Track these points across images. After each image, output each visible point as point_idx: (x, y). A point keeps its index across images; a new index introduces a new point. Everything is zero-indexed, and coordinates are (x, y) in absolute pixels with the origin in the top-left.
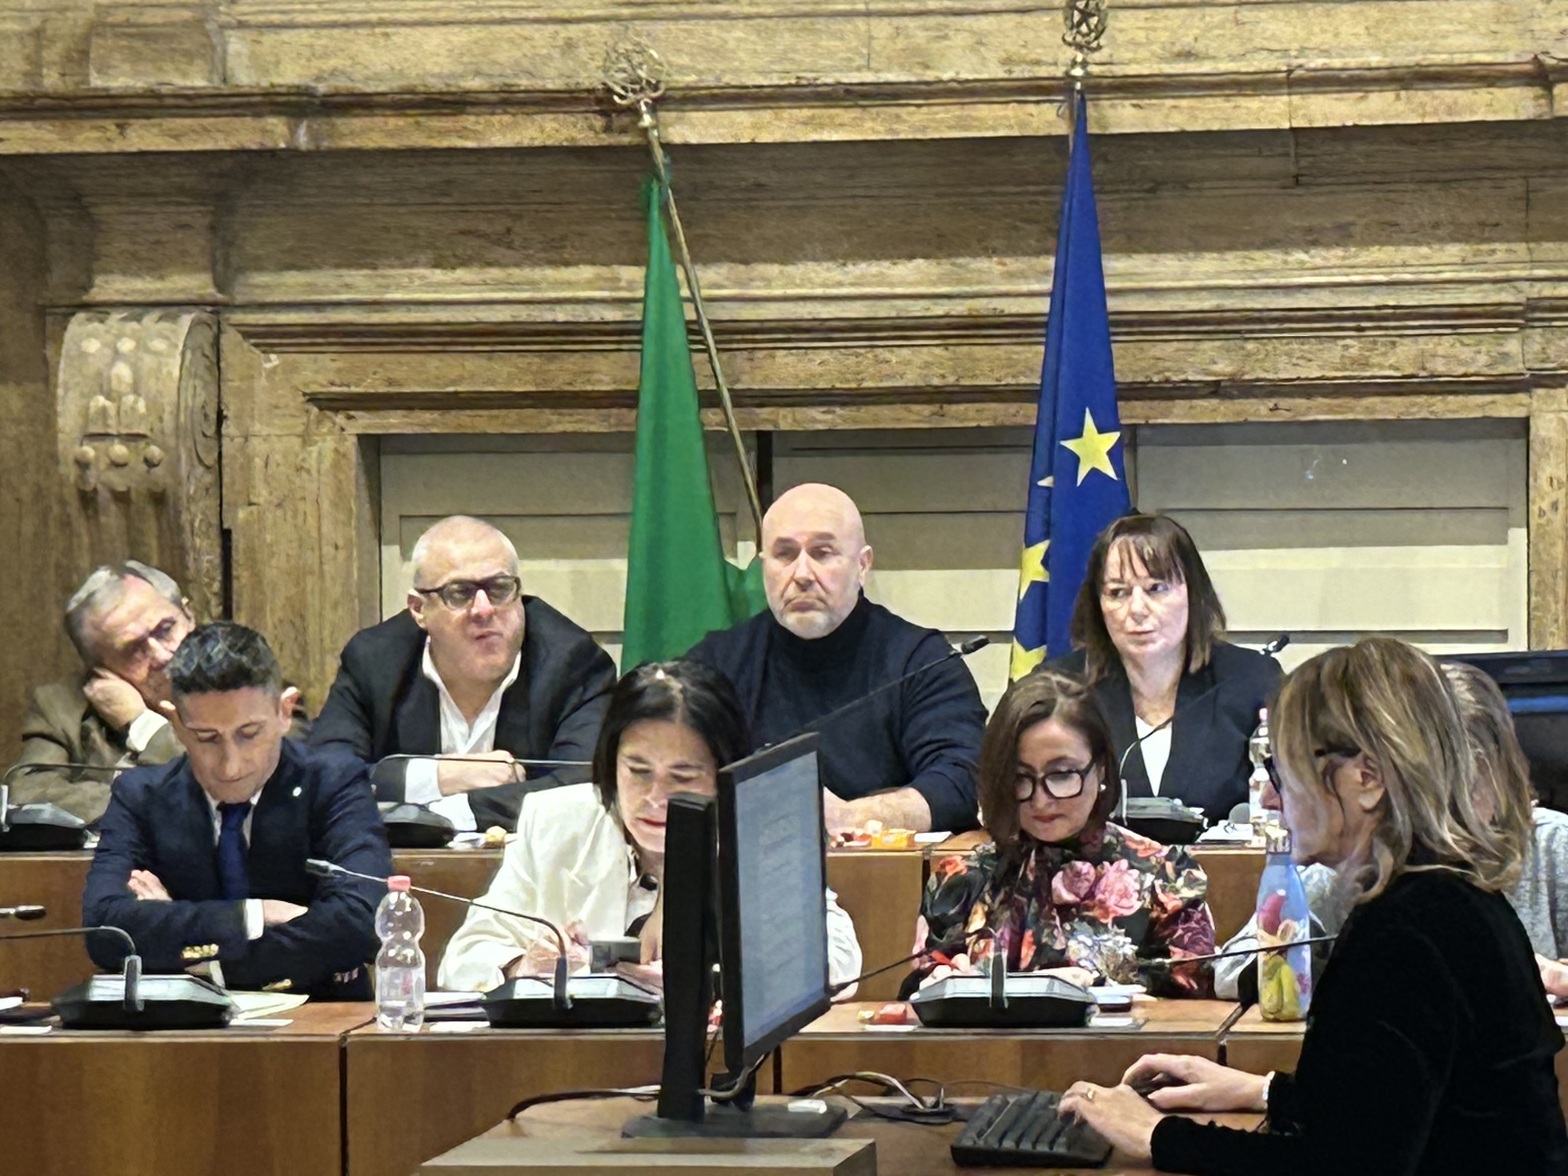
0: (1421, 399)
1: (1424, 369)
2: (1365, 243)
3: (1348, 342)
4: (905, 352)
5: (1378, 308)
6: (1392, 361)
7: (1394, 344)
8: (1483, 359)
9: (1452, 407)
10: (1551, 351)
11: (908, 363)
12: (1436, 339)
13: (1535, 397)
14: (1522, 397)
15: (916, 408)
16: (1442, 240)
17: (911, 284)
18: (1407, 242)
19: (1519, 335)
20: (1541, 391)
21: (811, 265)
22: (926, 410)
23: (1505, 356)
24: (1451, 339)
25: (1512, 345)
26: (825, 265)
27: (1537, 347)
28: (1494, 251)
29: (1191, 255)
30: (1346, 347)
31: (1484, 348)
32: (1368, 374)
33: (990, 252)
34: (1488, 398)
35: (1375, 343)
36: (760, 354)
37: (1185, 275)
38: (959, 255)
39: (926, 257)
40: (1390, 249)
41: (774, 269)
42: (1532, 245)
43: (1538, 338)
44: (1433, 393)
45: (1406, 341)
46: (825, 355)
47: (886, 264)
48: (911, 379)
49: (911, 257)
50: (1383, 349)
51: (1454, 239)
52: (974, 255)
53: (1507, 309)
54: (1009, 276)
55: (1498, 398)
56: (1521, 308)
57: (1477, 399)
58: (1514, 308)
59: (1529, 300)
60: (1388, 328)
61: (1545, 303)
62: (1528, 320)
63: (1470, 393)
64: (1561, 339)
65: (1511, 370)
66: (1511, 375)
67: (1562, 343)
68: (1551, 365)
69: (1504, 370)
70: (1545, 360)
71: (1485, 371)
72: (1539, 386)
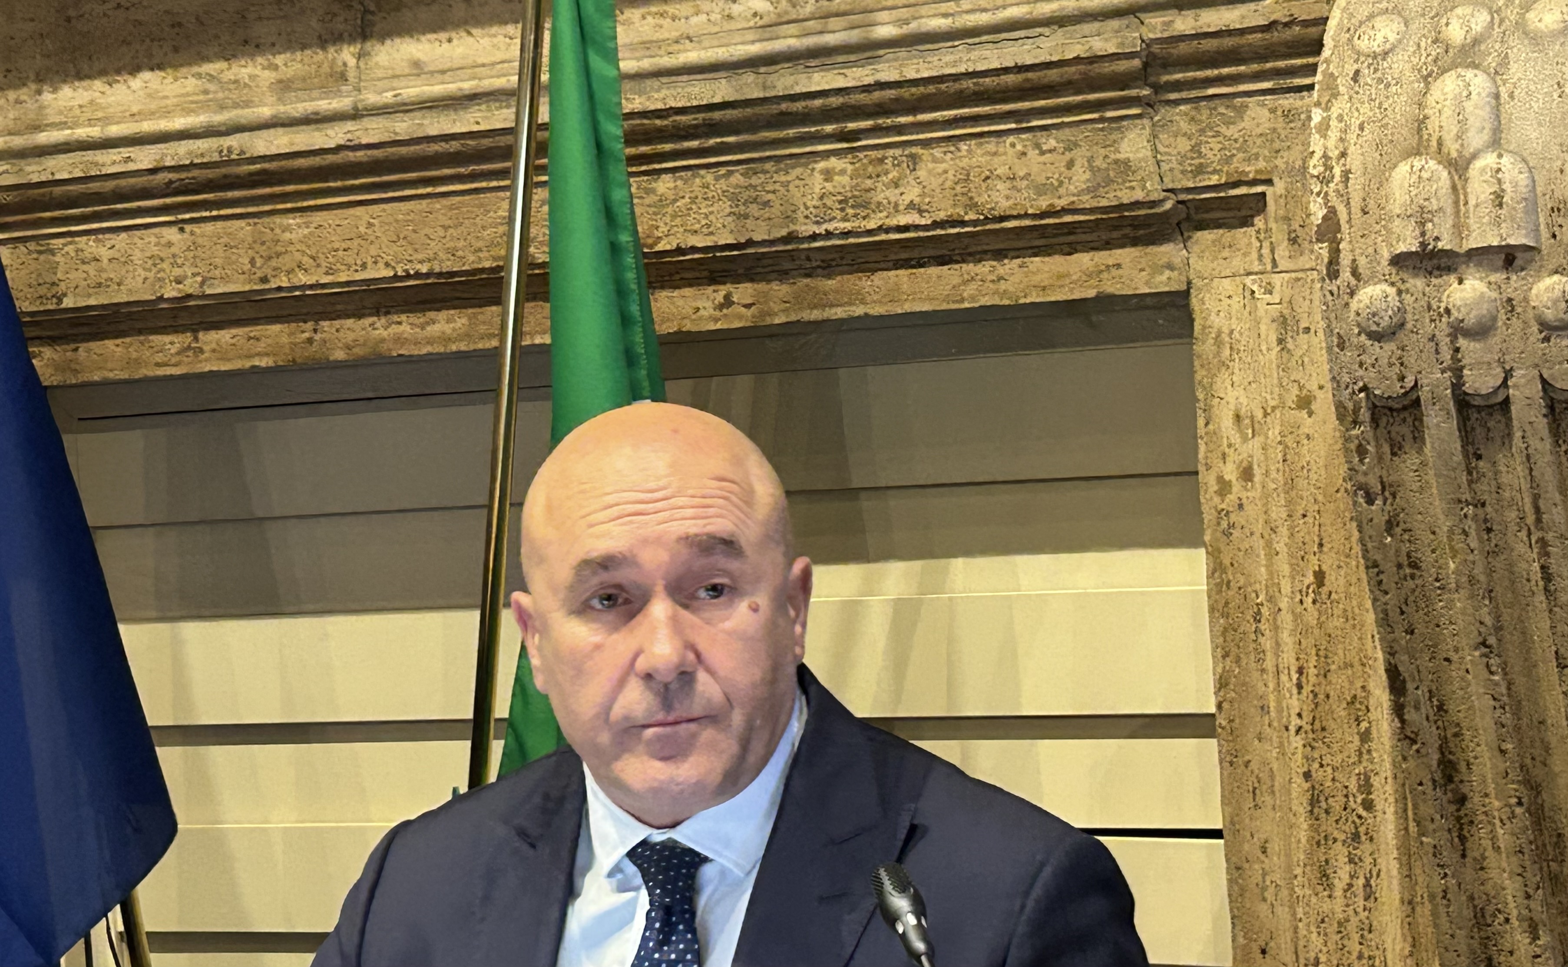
0: (984, 268)
1: (972, 205)
3: (834, 162)
4: (120, 240)
5: (866, 89)
6: (912, 194)
7: (913, 157)
8: (1081, 177)
9: (1042, 278)
10: (1212, 151)
12: (991, 145)
13: (1196, 249)
14: (1169, 251)
19: (1146, 122)
20: (1206, 236)
22: (173, 342)
23: (1125, 167)
24: (1020, 142)
25: (1134, 145)
27: (1184, 145)
30: (828, 175)
31: (1080, 155)
32: (872, 225)
34: (1104, 257)
35: (881, 161)
43: (1184, 126)
44: (1000, 255)
45: (937, 152)
50: (894, 174)
53: (1107, 68)
54: (284, 87)
55: (1125, 255)
56: (1137, 63)
57: (1085, 260)
58: (1123, 66)
59: (1148, 44)
60: (900, 129)
61: (1183, 48)
62: (1157, 88)
63: (1071, 250)
64: (1228, 123)
65: (1139, 195)
66: (1137, 204)
67: (1232, 131)
68: (1214, 180)
69: (1126, 197)
70: (1200, 170)
71: (1087, 202)
72: (1201, 226)
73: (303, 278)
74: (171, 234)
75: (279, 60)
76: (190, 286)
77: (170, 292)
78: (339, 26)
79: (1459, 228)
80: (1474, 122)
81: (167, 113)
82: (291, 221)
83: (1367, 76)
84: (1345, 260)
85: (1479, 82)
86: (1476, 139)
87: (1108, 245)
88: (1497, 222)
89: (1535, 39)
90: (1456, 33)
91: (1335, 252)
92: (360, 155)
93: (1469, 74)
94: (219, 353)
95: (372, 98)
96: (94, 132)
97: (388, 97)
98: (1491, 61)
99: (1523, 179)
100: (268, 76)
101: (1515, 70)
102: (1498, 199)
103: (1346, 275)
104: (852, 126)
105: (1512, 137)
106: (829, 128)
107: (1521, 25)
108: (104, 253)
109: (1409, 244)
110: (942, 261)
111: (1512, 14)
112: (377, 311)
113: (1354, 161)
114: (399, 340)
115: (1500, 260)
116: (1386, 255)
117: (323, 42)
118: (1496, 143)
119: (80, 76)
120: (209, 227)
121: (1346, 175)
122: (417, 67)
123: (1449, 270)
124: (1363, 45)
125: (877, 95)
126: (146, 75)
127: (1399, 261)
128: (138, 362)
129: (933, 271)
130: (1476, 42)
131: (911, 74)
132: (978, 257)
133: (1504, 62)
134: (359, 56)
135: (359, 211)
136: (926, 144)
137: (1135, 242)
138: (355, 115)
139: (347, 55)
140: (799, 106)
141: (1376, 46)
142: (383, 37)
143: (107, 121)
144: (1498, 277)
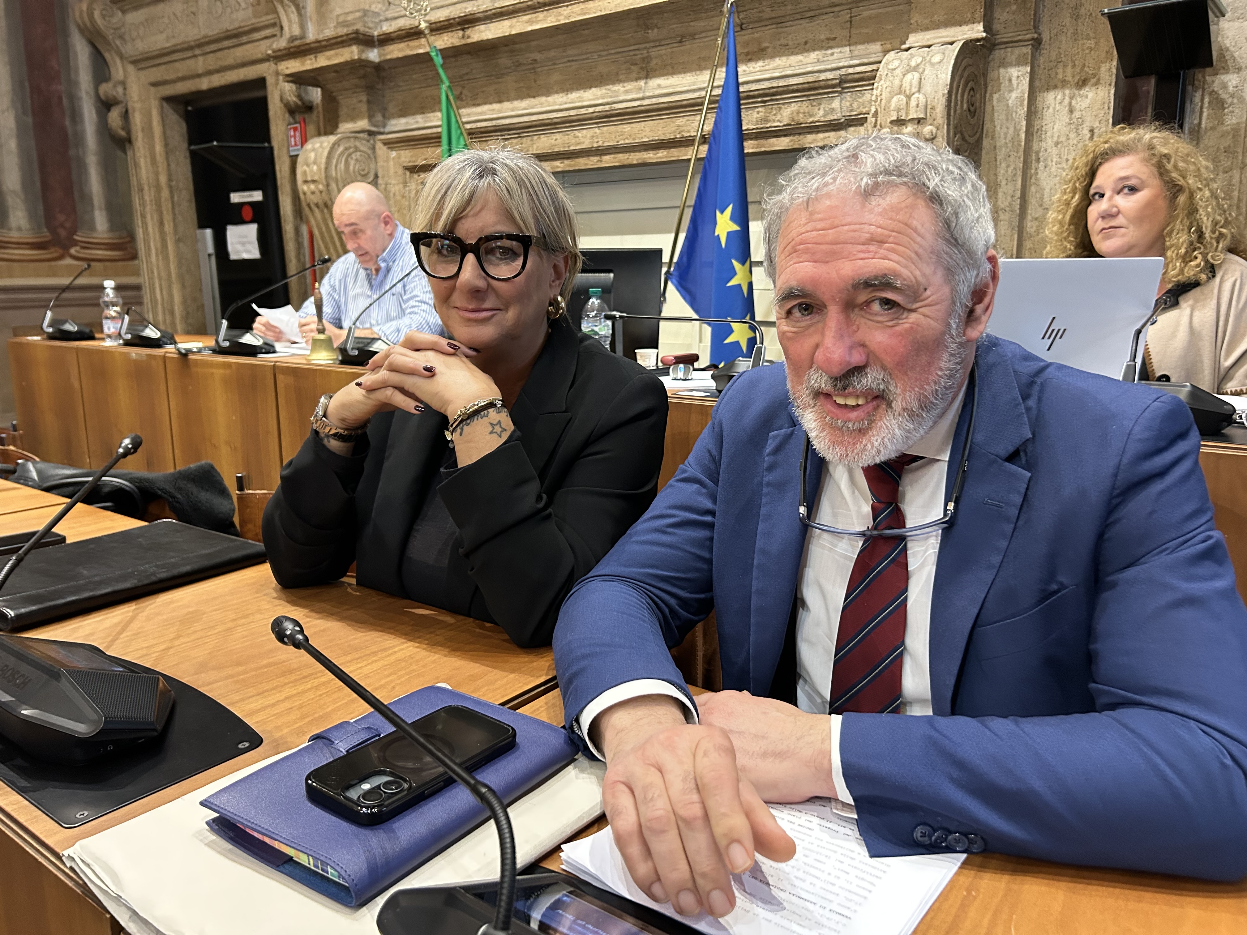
1: (793, 120)
2: (772, 57)
3: (760, 109)
4: (584, 131)
5: (769, 88)
6: (779, 117)
7: (780, 108)
8: (821, 112)
10: (855, 105)
11: (585, 137)
12: (799, 104)
13: (849, 132)
14: (842, 133)
15: (592, 158)
16: (808, 51)
17: (590, 100)
18: (793, 54)
19: (839, 97)
20: (852, 129)
21: (556, 96)
22: (595, 159)
23: (833, 110)
24: (806, 103)
25: (836, 104)
26: (561, 95)
27: (848, 104)
28: (832, 54)
29: (698, 73)
30: (758, 112)
31: (822, 107)
32: (768, 125)
33: (619, 81)
34: (826, 134)
35: (772, 108)
36: (535, 138)
37: (694, 84)
38: (607, 84)
39: (596, 87)
40: (784, 59)
41: (543, 99)
42: (852, 48)
43: (849, 99)
44: (800, 134)
45: (786, 106)
46: (558, 136)
47: (582, 92)
48: (586, 145)
49: (590, 88)
50: (775, 112)
51: (814, 50)
52: (613, 83)
53: (830, 83)
54: (627, 92)
55: (832, 134)
56: (838, 81)
57: (821, 135)
58: (834, 82)
59: (841, 76)
60: (777, 100)
61: (850, 77)
62: (843, 88)
63: (818, 132)
64: (860, 98)
65: (835, 117)
66: (834, 120)
67: (860, 100)
68: (855, 113)
69: (832, 118)
70: (852, 111)
71: (822, 119)
72: (851, 126)
73: (627, 141)
74: (596, 130)
75: (626, 84)
76: (600, 143)
77: (595, 145)
78: (641, 75)
79: (907, 114)
80: (914, 86)
81: (598, 99)
82: (625, 126)
83: (890, 74)
84: (878, 123)
85: (917, 75)
86: (914, 90)
87: (827, 131)
88: (916, 112)
89: (933, 65)
90: (913, 63)
91: (876, 120)
92: (643, 108)
93: (914, 73)
94: (607, 162)
95: (647, 94)
96: (580, 104)
97: (651, 94)
98: (921, 70)
99: (924, 100)
100: (623, 89)
101: (926, 72)
102: (917, 106)
103: (878, 127)
104: (765, 99)
105: (923, 91)
106: (759, 100)
107: (930, 61)
108: (580, 135)
109: (895, 118)
110: (785, 136)
111: (928, 59)
112: (645, 150)
113: (883, 97)
114: (650, 158)
115: (916, 122)
116: (889, 121)
117: (637, 79)
118: (919, 91)
119: (578, 90)
120: (605, 128)
121: (881, 100)
122: (659, 86)
123: (903, 124)
124: (890, 67)
125: (772, 90)
126: (593, 89)
127: (892, 122)
128: (586, 164)
129: (783, 139)
130: (918, 65)
131: (781, 84)
132: (794, 134)
133: (924, 71)
134: (646, 83)
135: (642, 124)
136: (783, 104)
137: (834, 130)
138: (643, 99)
139: (642, 83)
140: (752, 93)
141: (893, 67)
142: (651, 78)
143: (583, 101)
144: (916, 126)
